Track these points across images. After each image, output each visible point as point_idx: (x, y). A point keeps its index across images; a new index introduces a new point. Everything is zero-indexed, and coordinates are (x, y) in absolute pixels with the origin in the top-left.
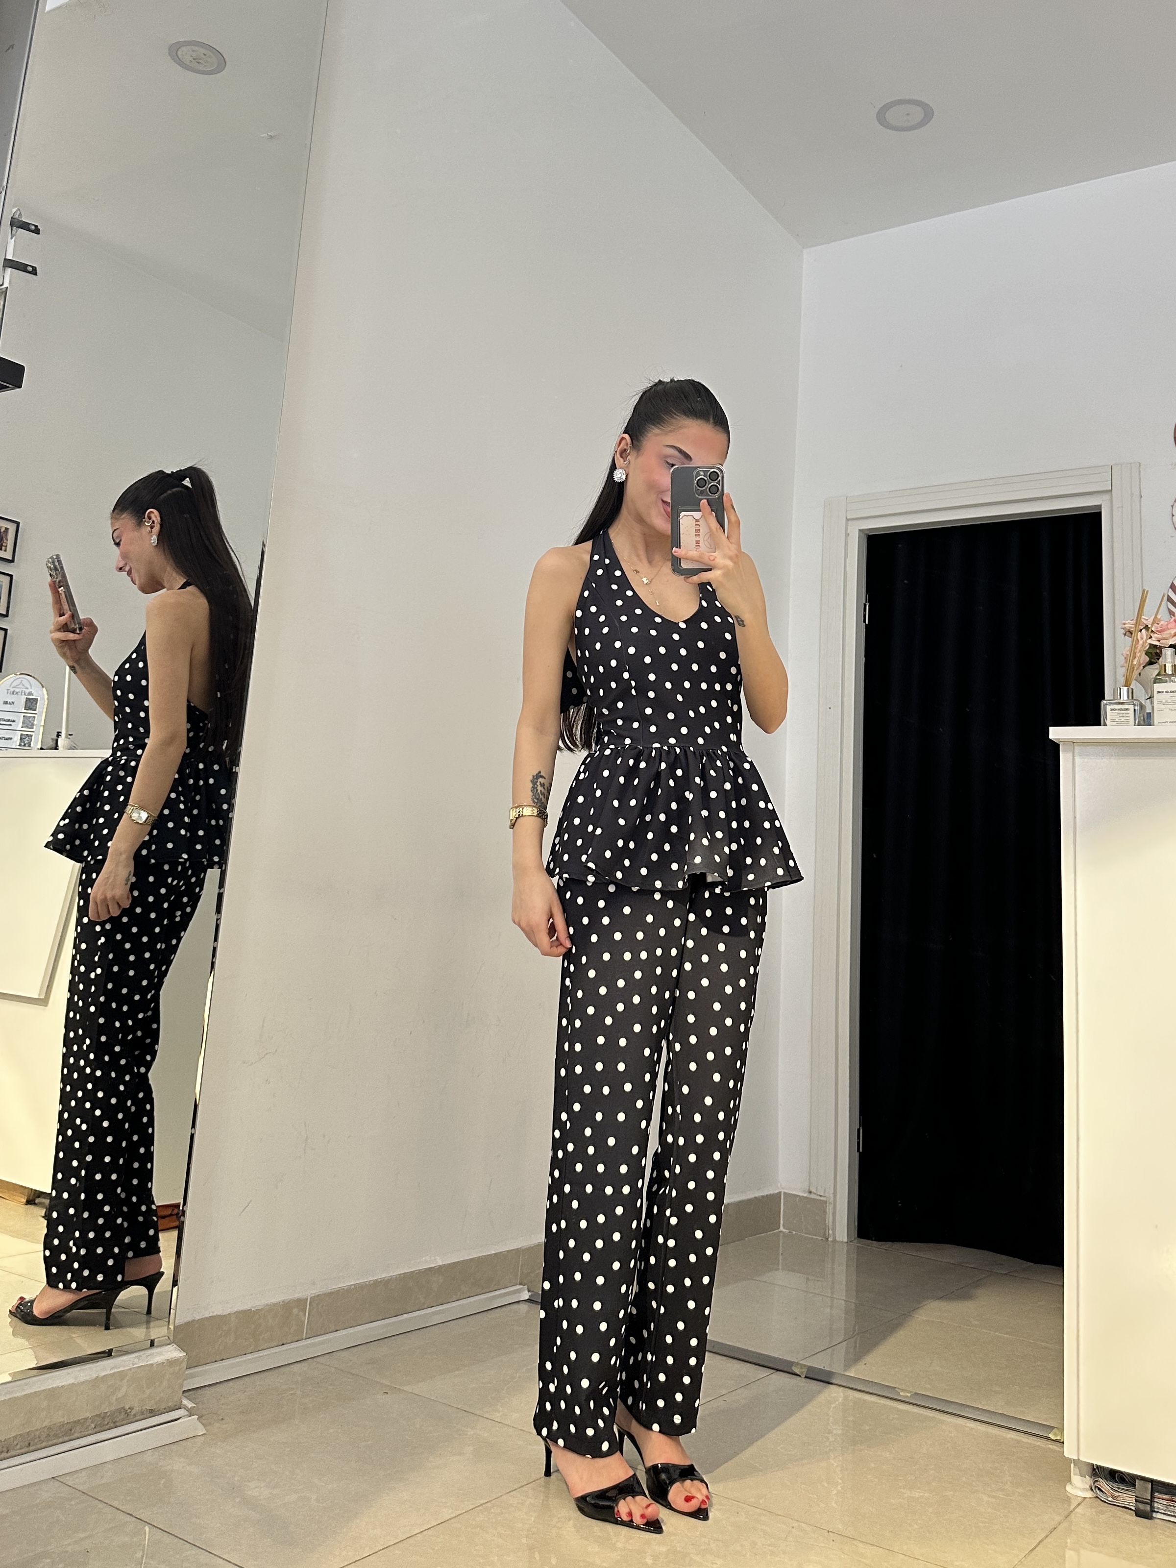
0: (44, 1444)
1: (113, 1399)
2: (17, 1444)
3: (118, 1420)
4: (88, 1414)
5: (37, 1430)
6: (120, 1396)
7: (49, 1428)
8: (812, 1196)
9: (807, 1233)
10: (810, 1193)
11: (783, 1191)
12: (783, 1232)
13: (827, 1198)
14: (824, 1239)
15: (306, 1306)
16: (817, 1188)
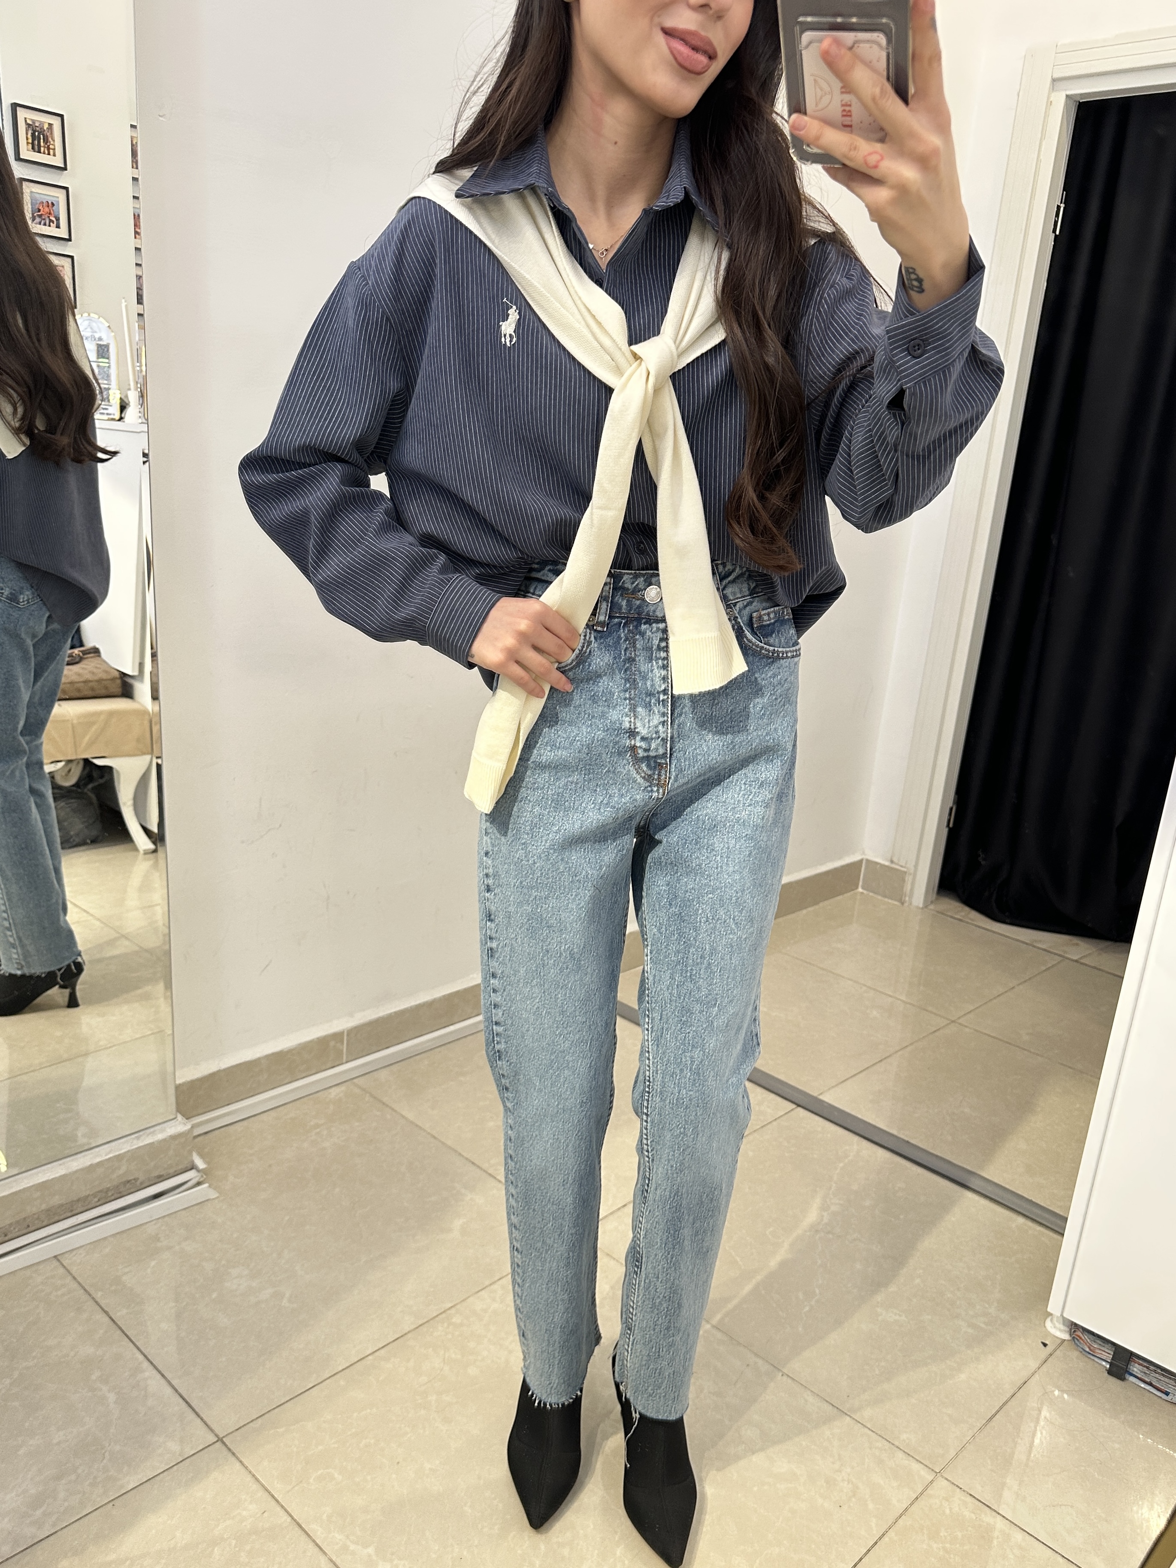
0: (45, 1224)
1: (114, 1176)
2: (14, 1229)
3: (121, 1190)
4: (88, 1193)
5: (34, 1214)
6: (121, 1172)
7: (48, 1211)
8: (893, 866)
9: (885, 896)
10: (892, 862)
11: (866, 858)
12: (861, 892)
13: (908, 869)
14: (899, 904)
15: (344, 1037)
16: (899, 859)
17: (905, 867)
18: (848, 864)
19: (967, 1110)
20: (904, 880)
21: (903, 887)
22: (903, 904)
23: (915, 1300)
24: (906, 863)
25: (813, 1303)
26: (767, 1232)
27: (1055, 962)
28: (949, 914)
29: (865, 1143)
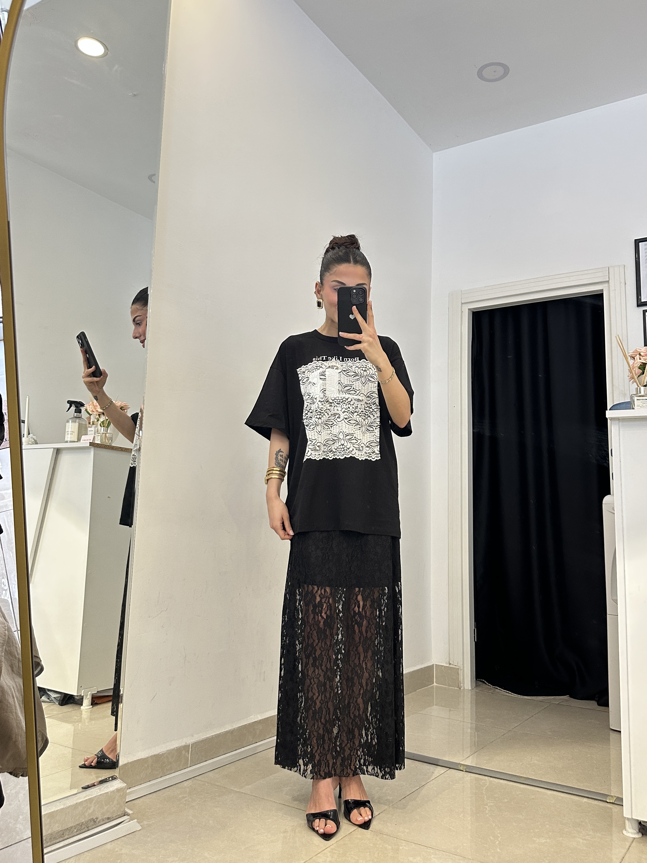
1: (87, 814)
3: (89, 826)
4: (72, 825)
6: (90, 812)
8: (451, 666)
9: (449, 686)
10: (450, 664)
11: (435, 663)
12: (436, 686)
13: (459, 667)
14: (458, 689)
15: (189, 749)
16: (453, 661)
17: (457, 666)
18: (427, 666)
19: (536, 762)
20: (458, 674)
21: (458, 678)
22: (460, 688)
23: (550, 833)
24: (458, 664)
25: (499, 839)
26: (461, 816)
27: (548, 705)
28: (485, 691)
29: (492, 779)
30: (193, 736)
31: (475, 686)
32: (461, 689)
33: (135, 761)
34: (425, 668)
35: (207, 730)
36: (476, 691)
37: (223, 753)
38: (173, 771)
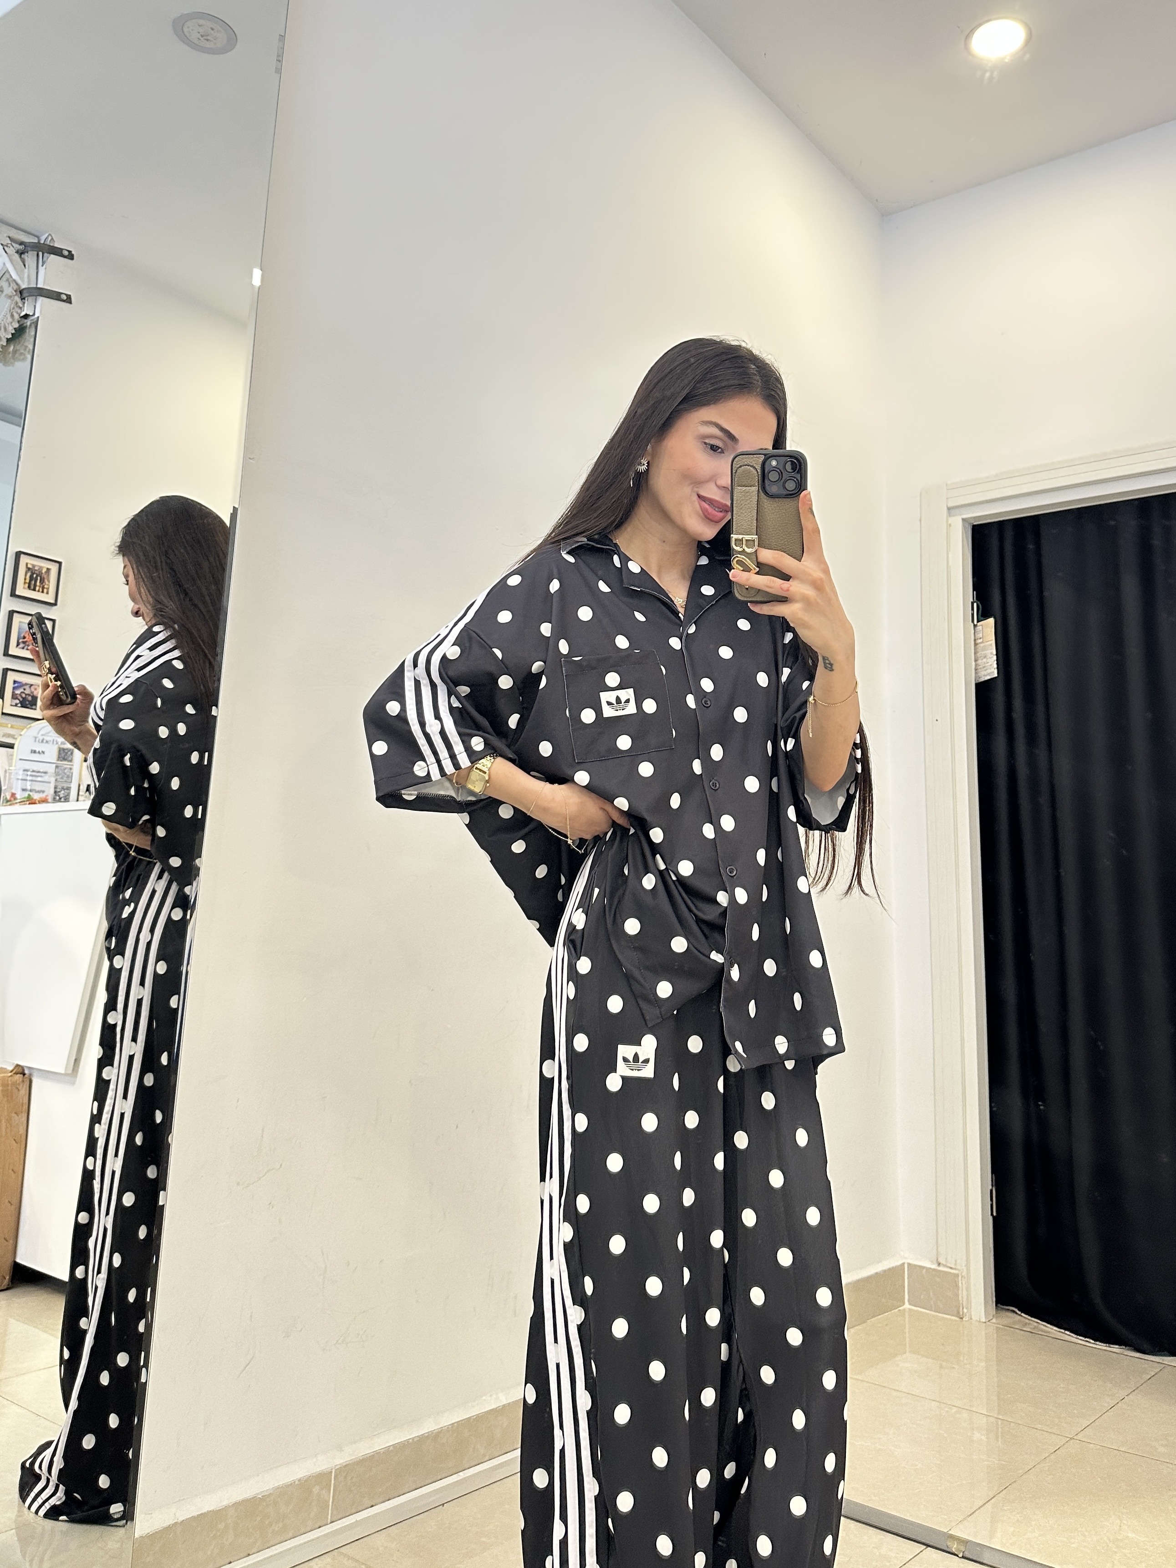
8: (941, 1268)
9: (937, 1311)
10: (939, 1264)
11: (906, 1261)
12: (909, 1309)
13: (959, 1270)
14: (957, 1319)
15: (331, 1481)
16: (946, 1259)
17: (955, 1269)
18: (889, 1269)
20: (957, 1286)
21: (958, 1295)
22: (962, 1318)
24: (956, 1264)
28: (1016, 1327)
30: (341, 1450)
31: (994, 1313)
32: (964, 1319)
33: (194, 1518)
34: (885, 1271)
35: (376, 1433)
36: (997, 1327)
37: (414, 1487)
38: (291, 1535)
